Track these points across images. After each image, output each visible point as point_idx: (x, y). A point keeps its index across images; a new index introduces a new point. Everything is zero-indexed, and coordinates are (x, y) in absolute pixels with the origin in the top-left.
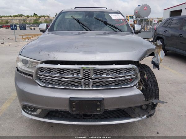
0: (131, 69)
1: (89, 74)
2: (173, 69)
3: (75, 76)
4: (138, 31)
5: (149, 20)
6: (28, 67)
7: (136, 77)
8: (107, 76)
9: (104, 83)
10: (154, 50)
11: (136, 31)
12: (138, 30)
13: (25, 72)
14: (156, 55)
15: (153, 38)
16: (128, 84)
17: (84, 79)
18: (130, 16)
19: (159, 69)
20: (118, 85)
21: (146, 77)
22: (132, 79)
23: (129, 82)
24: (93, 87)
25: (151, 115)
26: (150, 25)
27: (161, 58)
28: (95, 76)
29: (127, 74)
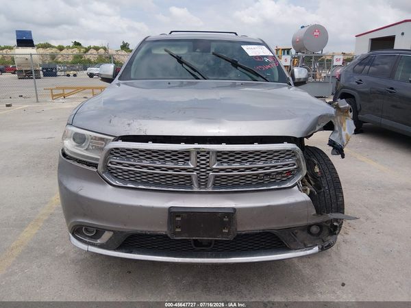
0: (288, 153)
1: (208, 162)
2: (376, 161)
3: (181, 165)
4: (302, 80)
5: (324, 57)
6: (87, 150)
7: (299, 169)
8: (242, 165)
9: (236, 180)
10: (331, 116)
11: (296, 81)
12: (300, 79)
13: (81, 158)
14: (337, 128)
15: (332, 97)
16: (283, 182)
17: (198, 172)
18: (284, 50)
19: (343, 157)
20: (262, 184)
21: (317, 170)
22: (289, 172)
23: (284, 179)
24: (214, 188)
25: (330, 246)
26: (328, 68)
27: (347, 135)
28: (218, 165)
29: (281, 162)
